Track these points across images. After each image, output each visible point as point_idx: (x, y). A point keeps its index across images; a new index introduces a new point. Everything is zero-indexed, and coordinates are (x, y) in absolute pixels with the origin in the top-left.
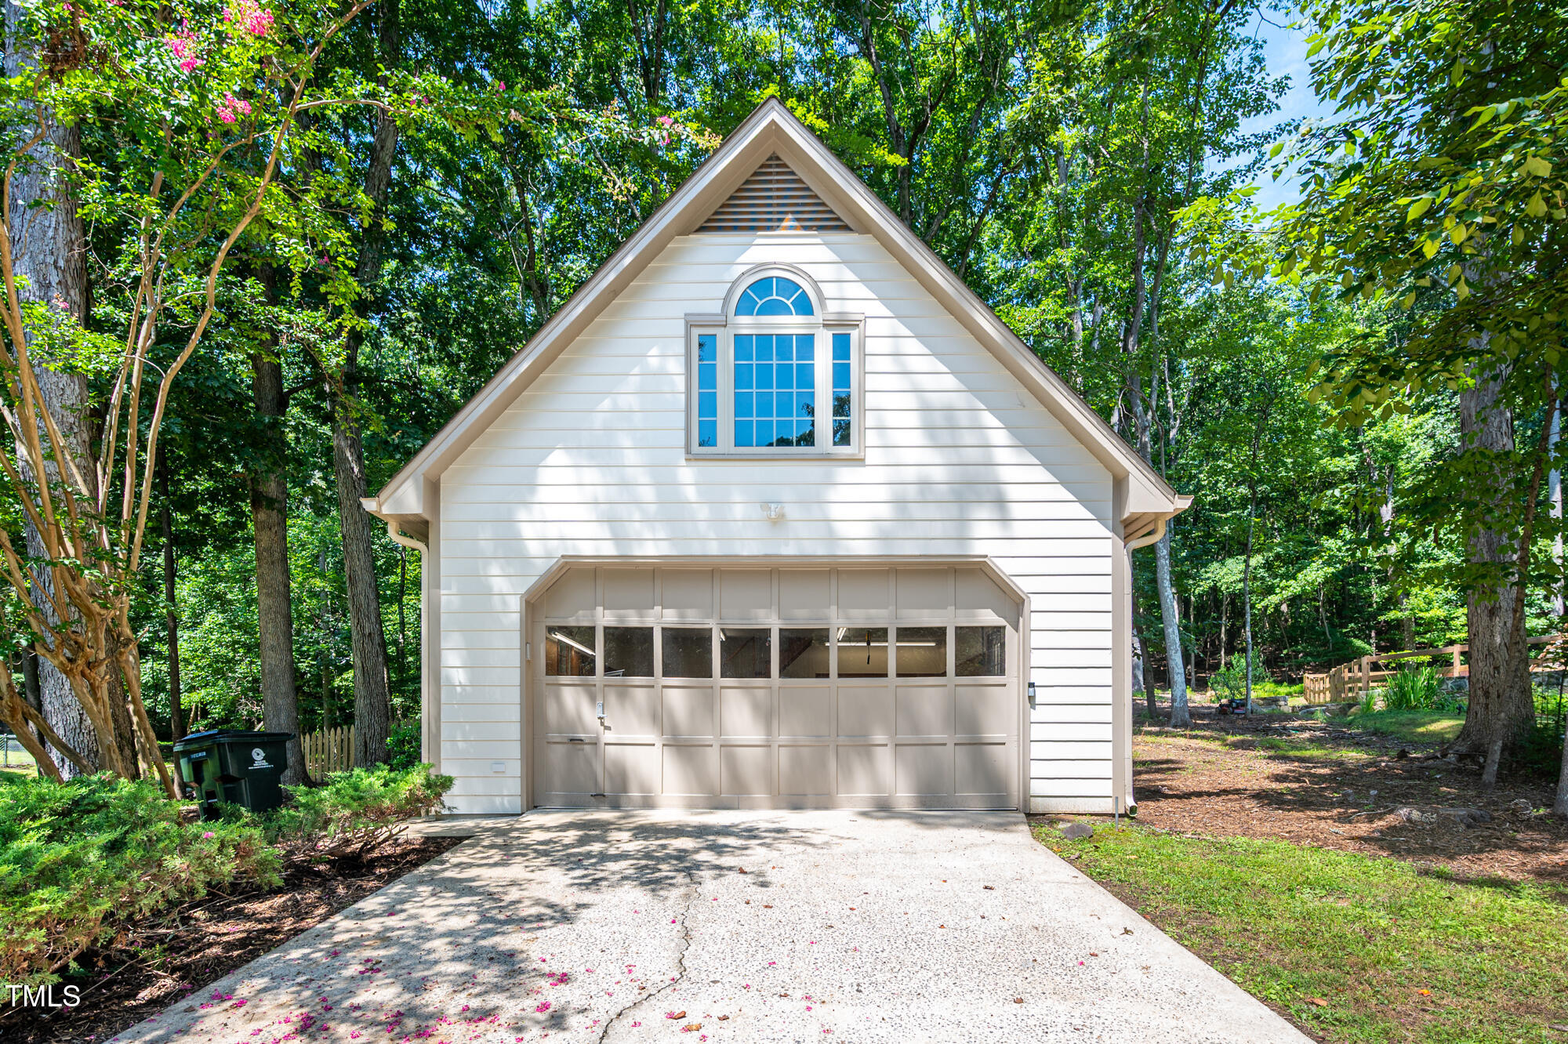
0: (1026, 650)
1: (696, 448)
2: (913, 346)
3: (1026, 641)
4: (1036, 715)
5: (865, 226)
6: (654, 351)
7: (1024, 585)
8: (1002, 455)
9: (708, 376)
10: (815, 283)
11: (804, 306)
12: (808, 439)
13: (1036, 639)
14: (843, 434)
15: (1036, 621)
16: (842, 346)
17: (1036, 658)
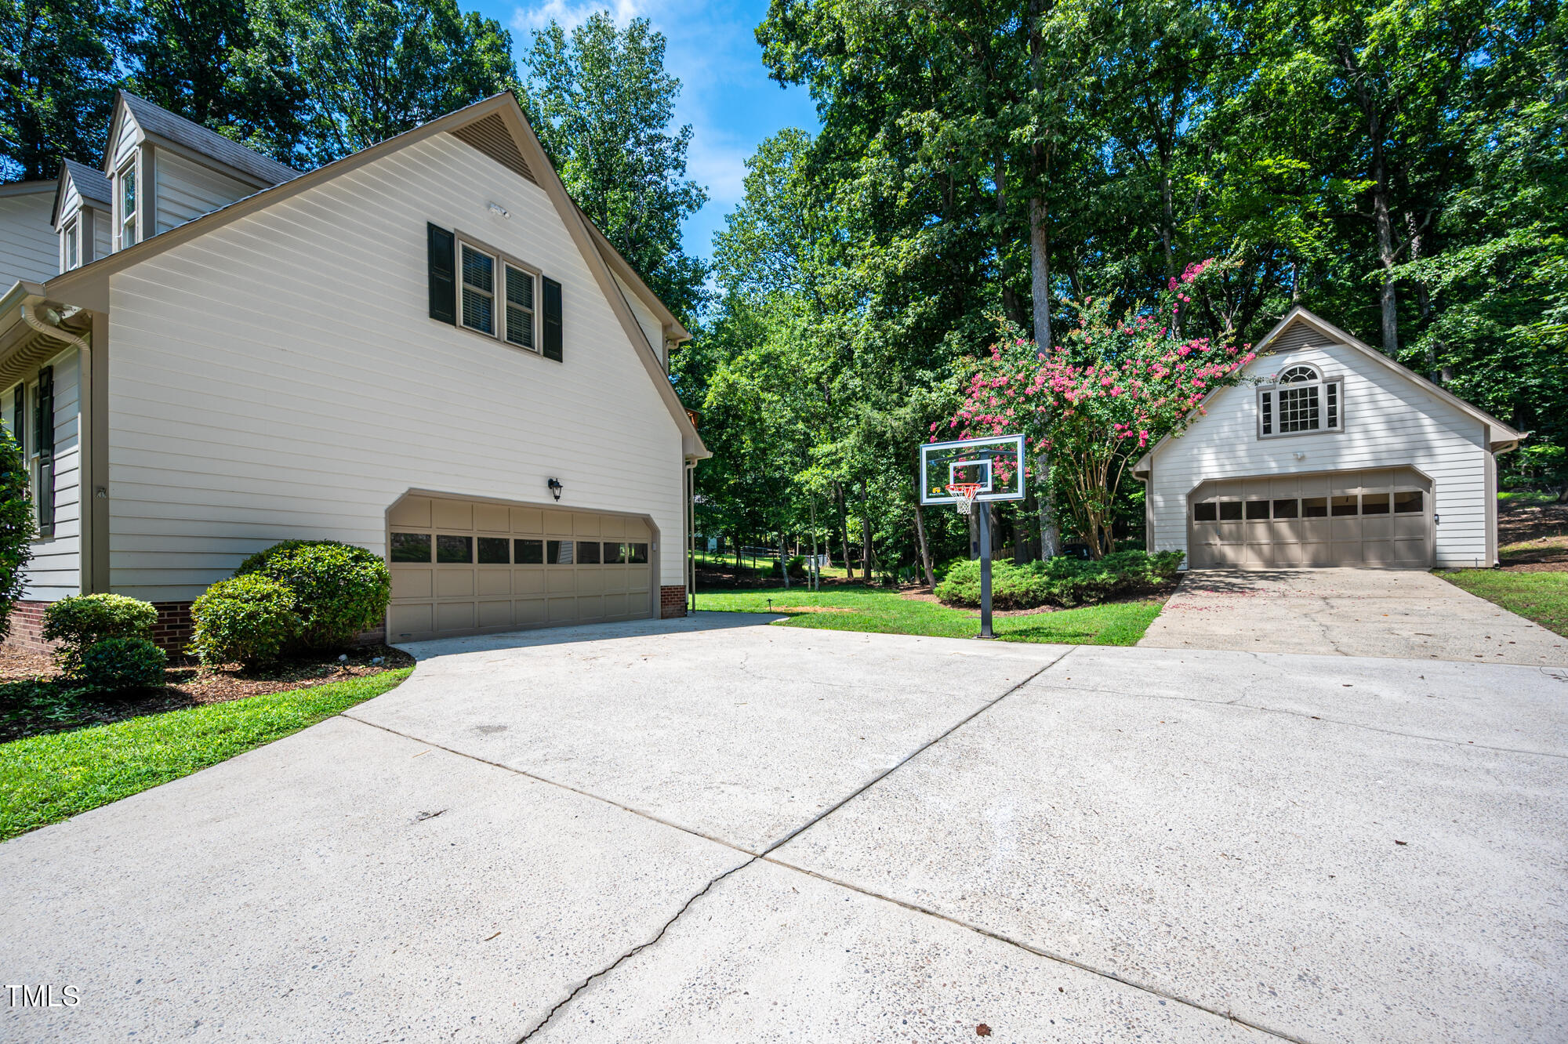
0: (1434, 501)
1: (1262, 435)
2: (1378, 390)
3: (1434, 497)
4: (1438, 527)
5: (1342, 342)
6: (1245, 401)
7: (1430, 475)
8: (1430, 429)
9: (1267, 408)
10: (1318, 367)
11: (1313, 376)
12: (1315, 425)
13: (1438, 496)
14: (1332, 422)
15: (1438, 489)
16: (1332, 389)
17: (1438, 504)
